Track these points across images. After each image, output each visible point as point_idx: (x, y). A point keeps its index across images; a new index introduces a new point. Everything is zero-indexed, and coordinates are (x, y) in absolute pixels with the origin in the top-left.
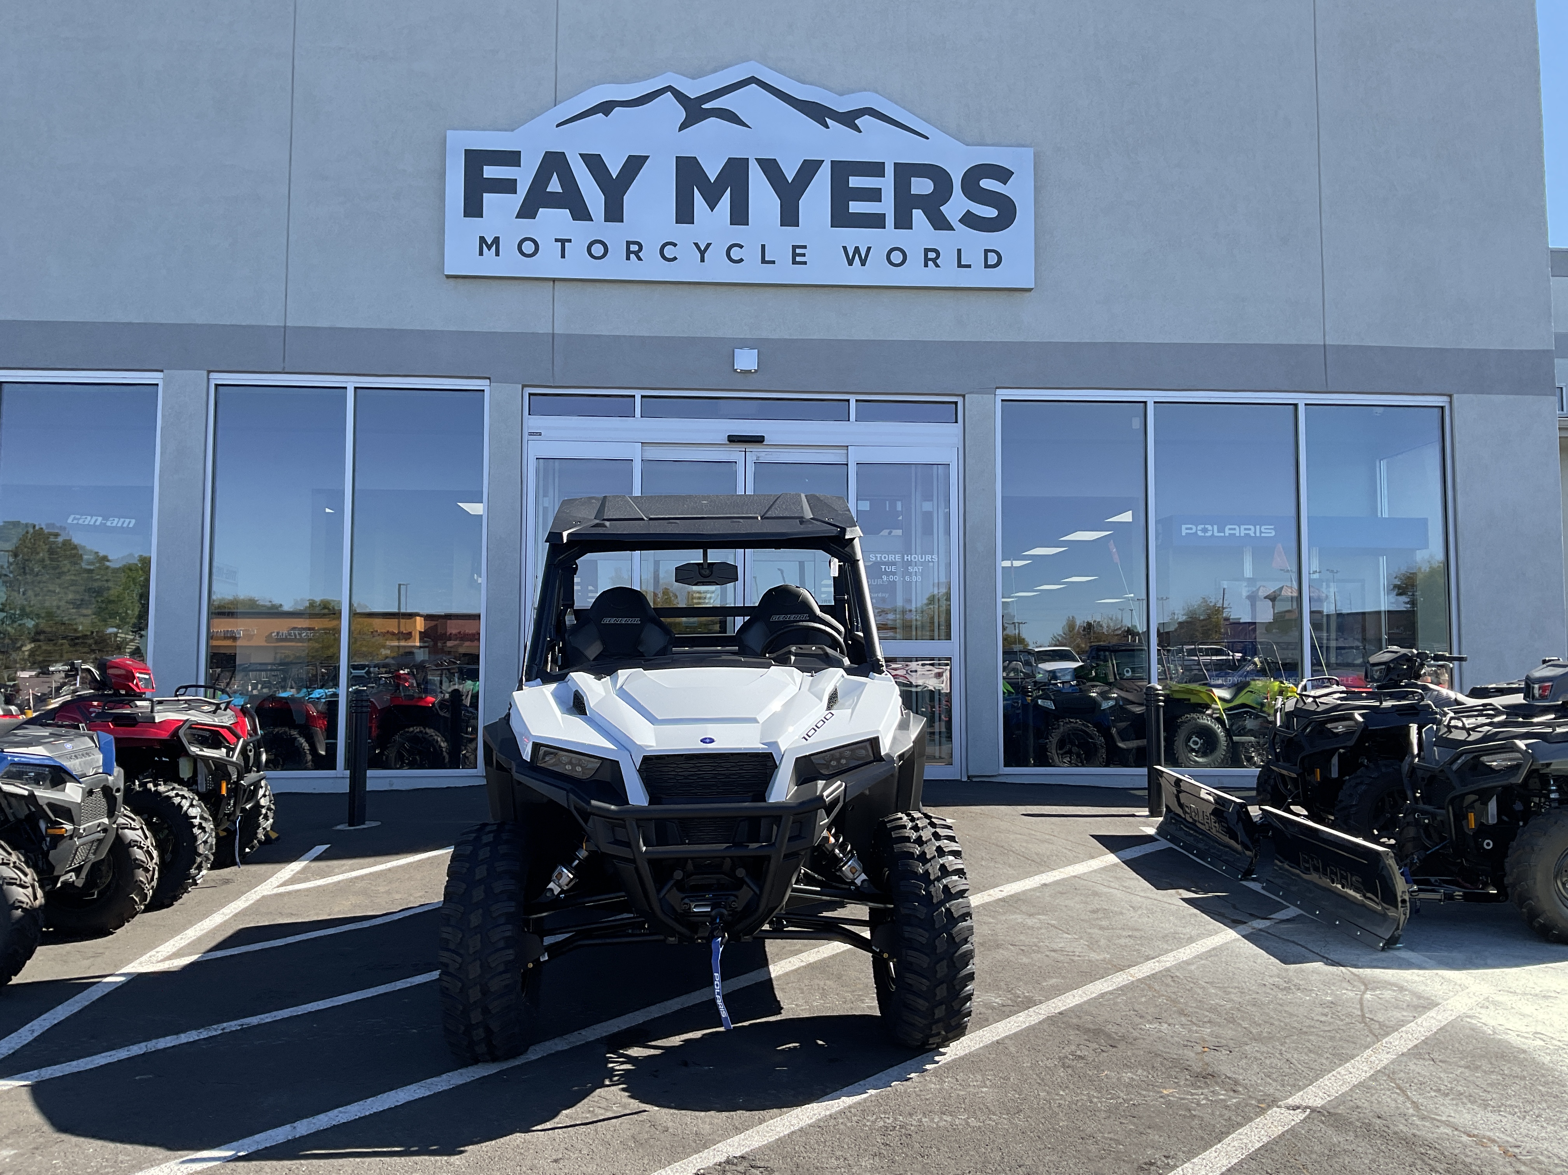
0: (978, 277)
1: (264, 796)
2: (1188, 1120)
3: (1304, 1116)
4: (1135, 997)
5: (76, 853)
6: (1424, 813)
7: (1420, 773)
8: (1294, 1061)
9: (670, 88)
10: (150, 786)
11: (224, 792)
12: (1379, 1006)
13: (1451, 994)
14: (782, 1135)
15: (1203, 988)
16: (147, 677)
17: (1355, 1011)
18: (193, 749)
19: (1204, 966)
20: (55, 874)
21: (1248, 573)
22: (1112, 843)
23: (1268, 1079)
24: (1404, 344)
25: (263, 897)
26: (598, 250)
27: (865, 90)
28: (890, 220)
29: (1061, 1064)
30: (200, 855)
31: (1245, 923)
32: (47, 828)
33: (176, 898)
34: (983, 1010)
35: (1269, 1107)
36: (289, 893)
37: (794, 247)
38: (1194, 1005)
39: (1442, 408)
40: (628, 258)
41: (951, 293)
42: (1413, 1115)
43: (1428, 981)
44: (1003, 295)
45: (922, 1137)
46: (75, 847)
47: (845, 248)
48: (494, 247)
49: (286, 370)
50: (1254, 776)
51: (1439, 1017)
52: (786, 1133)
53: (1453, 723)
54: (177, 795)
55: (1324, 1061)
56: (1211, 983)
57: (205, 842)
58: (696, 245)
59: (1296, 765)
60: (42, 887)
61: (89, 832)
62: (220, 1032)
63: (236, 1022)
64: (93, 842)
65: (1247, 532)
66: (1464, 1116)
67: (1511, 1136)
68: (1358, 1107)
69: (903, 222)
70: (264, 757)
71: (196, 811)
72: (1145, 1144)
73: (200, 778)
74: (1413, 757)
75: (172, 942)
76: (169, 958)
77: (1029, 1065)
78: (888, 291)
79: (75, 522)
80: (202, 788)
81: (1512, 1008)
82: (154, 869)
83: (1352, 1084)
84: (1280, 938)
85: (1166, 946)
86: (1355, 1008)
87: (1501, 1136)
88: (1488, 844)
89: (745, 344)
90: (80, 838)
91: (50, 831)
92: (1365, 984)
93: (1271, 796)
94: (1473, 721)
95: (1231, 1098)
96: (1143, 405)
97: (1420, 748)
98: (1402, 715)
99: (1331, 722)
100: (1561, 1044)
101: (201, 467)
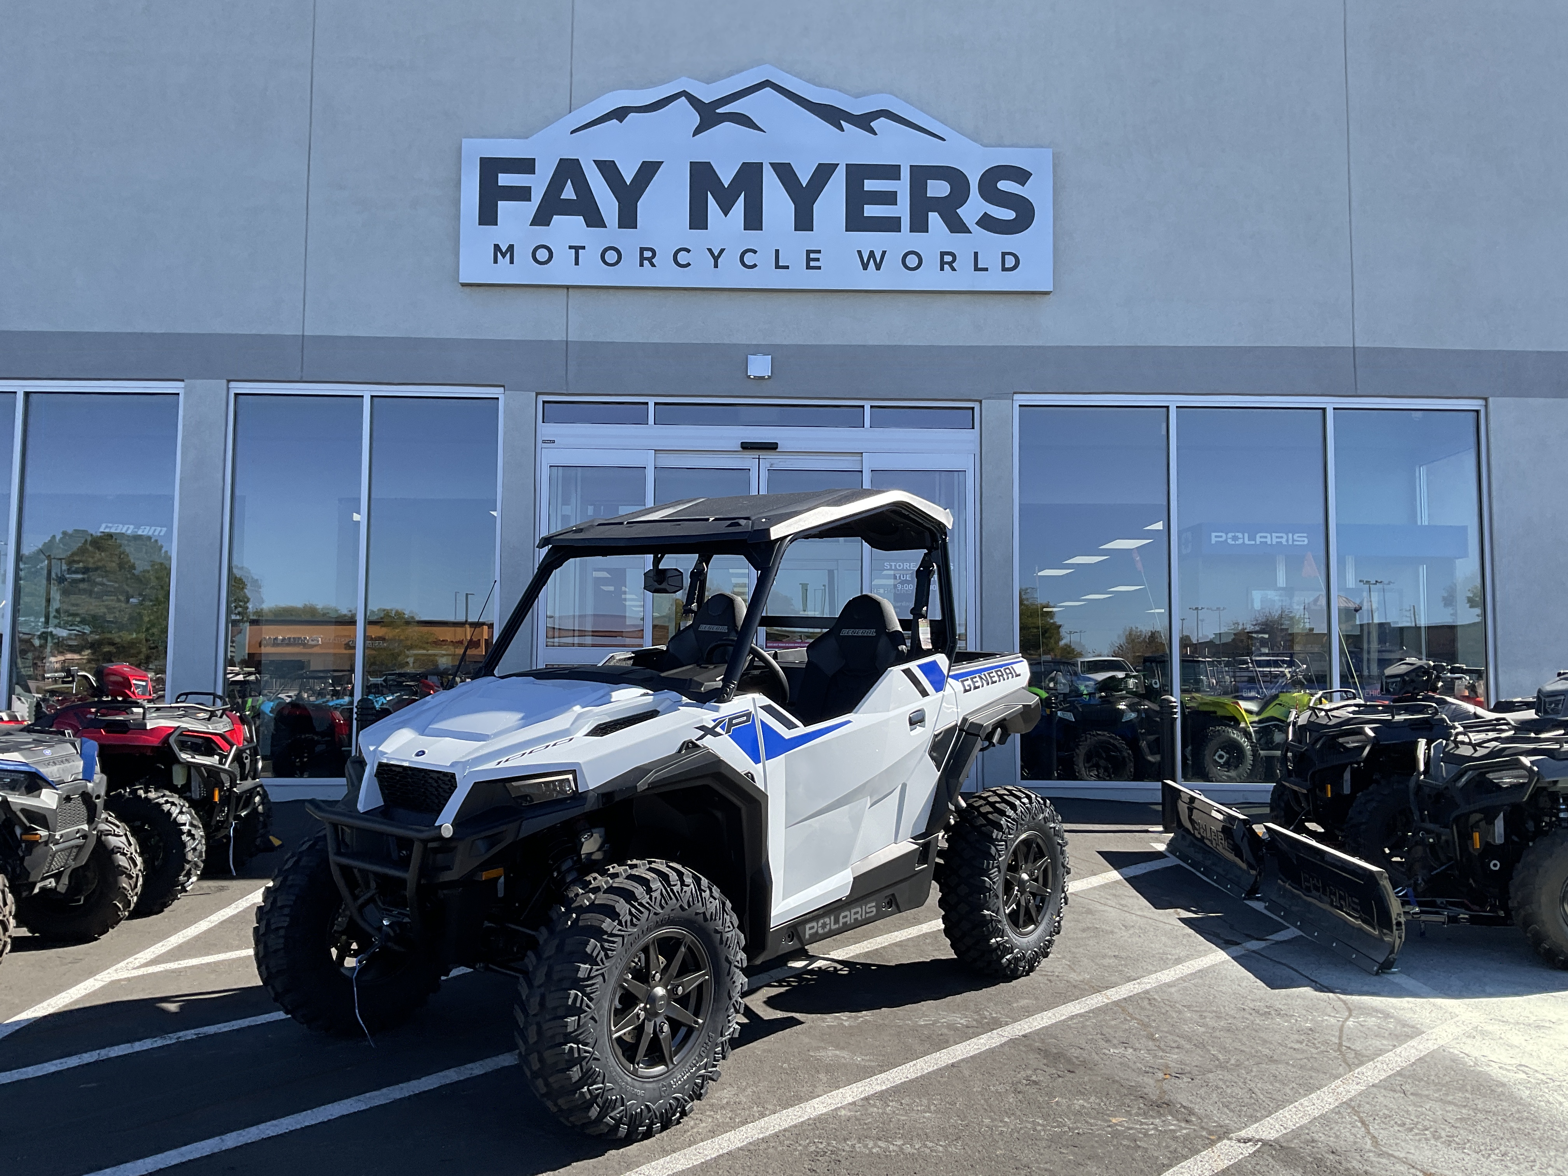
0: (995, 280)
1: (262, 803)
2: (1131, 1152)
3: (1254, 1149)
4: (1105, 1020)
5: (52, 860)
6: (1428, 832)
7: (1427, 790)
8: (1256, 1090)
9: (684, 94)
10: (141, 793)
11: (217, 799)
12: (1359, 1034)
13: (1439, 1022)
14: (709, 1158)
15: (1180, 1012)
16: (144, 683)
17: (1333, 1039)
18: (186, 757)
19: (1186, 989)
20: (31, 879)
21: (1281, 581)
22: (1116, 860)
23: (1226, 1109)
24: (1436, 346)
26: (611, 257)
27: (882, 92)
29: (1013, 1089)
30: (189, 862)
31: (1239, 944)
32: (21, 835)
33: (166, 905)
34: (945, 1031)
35: (1220, 1139)
37: (809, 252)
38: (1166, 1029)
39: (1477, 412)
40: (642, 265)
41: (967, 297)
42: (1370, 1151)
43: (1417, 1009)
44: (1021, 299)
45: (851, 1164)
46: (50, 854)
47: (859, 252)
48: (508, 255)
49: (304, 379)
50: (1267, 792)
51: (1421, 1047)
52: (713, 1156)
53: (1460, 738)
54: (167, 802)
55: (1288, 1091)
56: (1188, 1007)
57: (194, 849)
58: (710, 250)
59: (1306, 781)
60: (14, 892)
61: (66, 838)
62: (174, 1041)
63: (193, 1031)
64: (73, 847)
66: (1425, 1153)
68: (1313, 1141)
69: (919, 225)
70: (260, 765)
71: (184, 817)
73: (194, 785)
74: (1420, 774)
75: (152, 949)
76: (146, 965)
77: (979, 1089)
78: (904, 296)
80: (196, 795)
81: (1501, 1038)
82: (137, 876)
83: (1312, 1117)
84: (1271, 960)
85: (1150, 967)
86: (1334, 1036)
88: (1495, 865)
89: (758, 350)
90: (57, 844)
91: (24, 837)
92: (1350, 1010)
93: (1283, 813)
94: (1482, 736)
95: (1182, 1128)
96: (1165, 409)
97: (1427, 764)
98: (1413, 729)
99: (1342, 737)
100: (1544, 1078)
101: (221, 476)
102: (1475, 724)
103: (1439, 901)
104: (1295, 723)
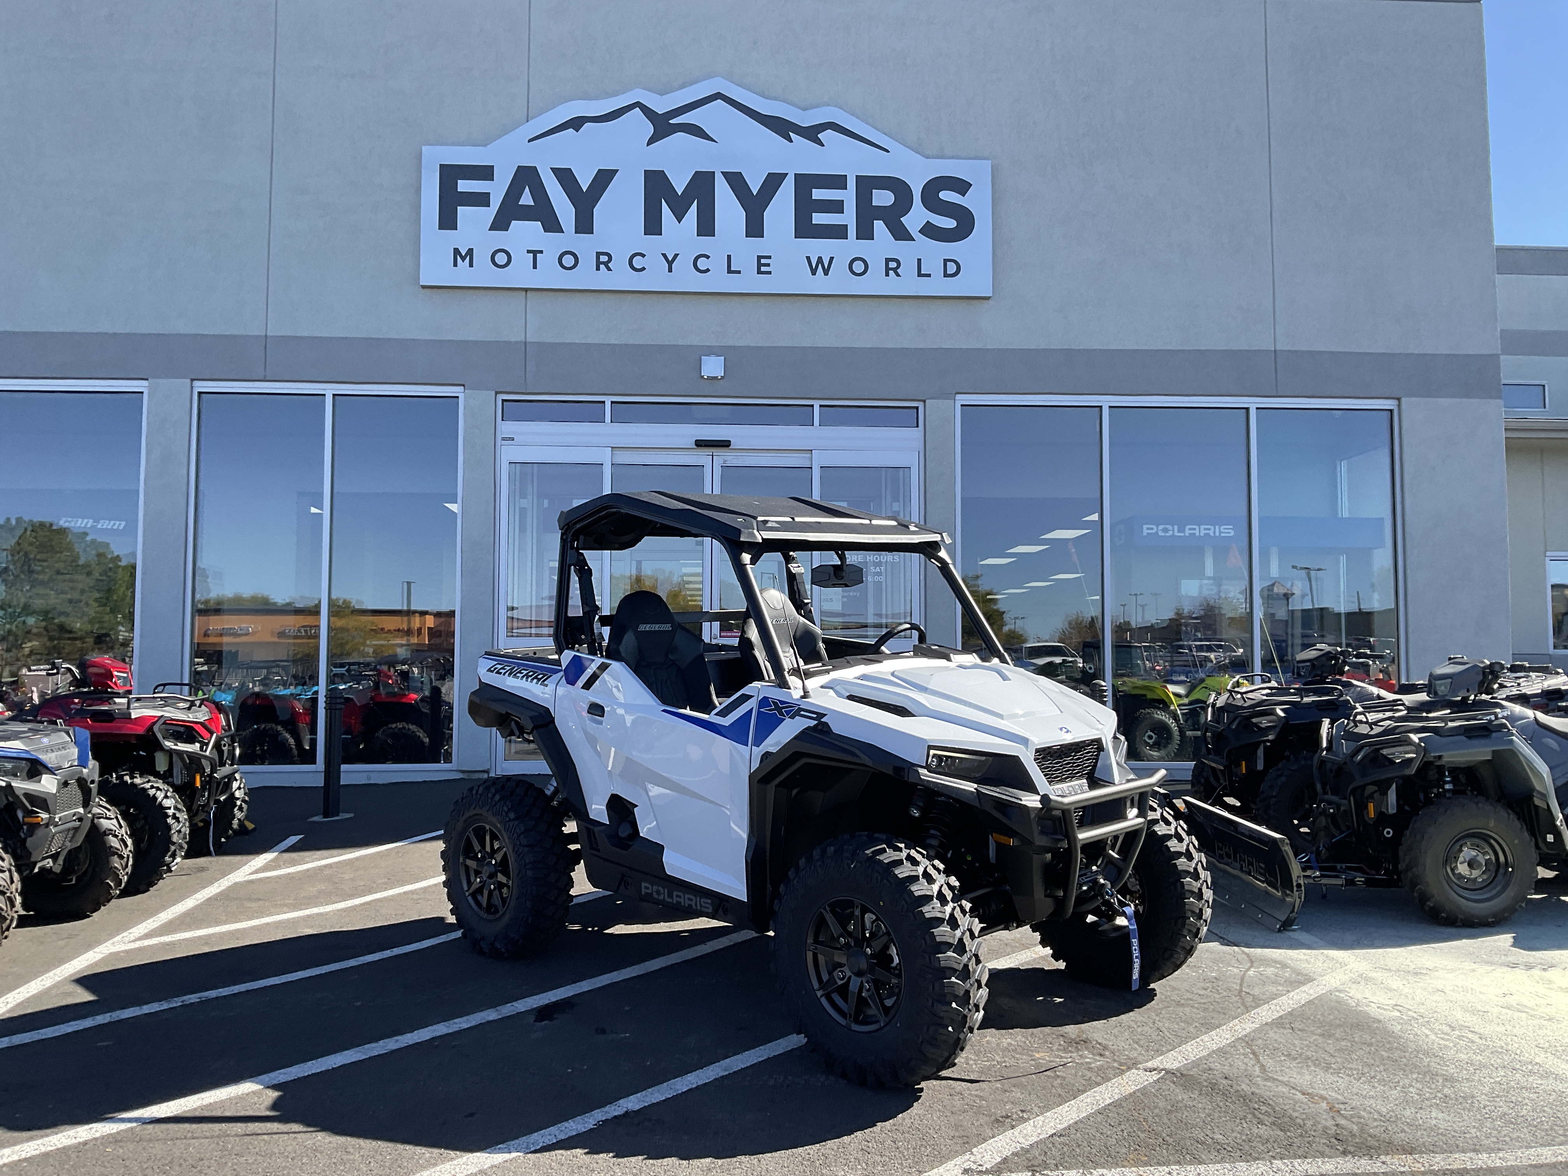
1: (239, 788)
2: (1051, 1080)
3: (1158, 1077)
5: (51, 841)
6: (1330, 803)
7: (1328, 765)
8: (1163, 1029)
9: (638, 104)
10: (127, 778)
11: (198, 784)
12: (1258, 982)
13: (1330, 970)
16: (125, 675)
17: (1235, 986)
18: (168, 744)
20: (32, 860)
21: (1209, 571)
23: (1136, 1046)
24: (1353, 349)
25: (236, 883)
26: (568, 261)
27: (828, 105)
28: (852, 231)
30: (174, 843)
32: (24, 817)
33: (152, 884)
35: (1129, 1069)
36: (260, 880)
37: (759, 258)
39: (1391, 411)
41: (911, 301)
42: (1258, 1076)
43: (1312, 960)
44: (964, 303)
46: (51, 835)
47: (808, 258)
48: (468, 258)
49: (267, 378)
50: (1189, 769)
51: (1311, 992)
53: (1359, 717)
54: (152, 787)
55: (1192, 1030)
57: (179, 831)
58: (664, 255)
59: (1224, 758)
60: (19, 871)
61: (65, 820)
63: (196, 995)
64: (69, 830)
65: (1207, 532)
66: (1304, 1078)
67: (1342, 1094)
68: (1210, 1069)
69: (865, 233)
70: (238, 752)
71: (170, 803)
72: (1006, 1100)
73: (176, 771)
74: (1322, 750)
75: (144, 924)
76: (148, 936)
78: (851, 300)
80: (178, 781)
81: (1382, 983)
82: (128, 856)
83: (1211, 1050)
86: (1236, 983)
87: (1333, 1094)
88: (1388, 833)
89: (711, 351)
90: (56, 826)
91: (26, 820)
92: (1252, 962)
93: (1202, 788)
94: (1380, 716)
95: (1097, 1061)
96: (1098, 409)
97: (1330, 742)
98: (1319, 710)
99: (1256, 717)
100: (1415, 1015)
101: (185, 472)
102: (1376, 705)
103: (1338, 866)
104: (1214, 705)
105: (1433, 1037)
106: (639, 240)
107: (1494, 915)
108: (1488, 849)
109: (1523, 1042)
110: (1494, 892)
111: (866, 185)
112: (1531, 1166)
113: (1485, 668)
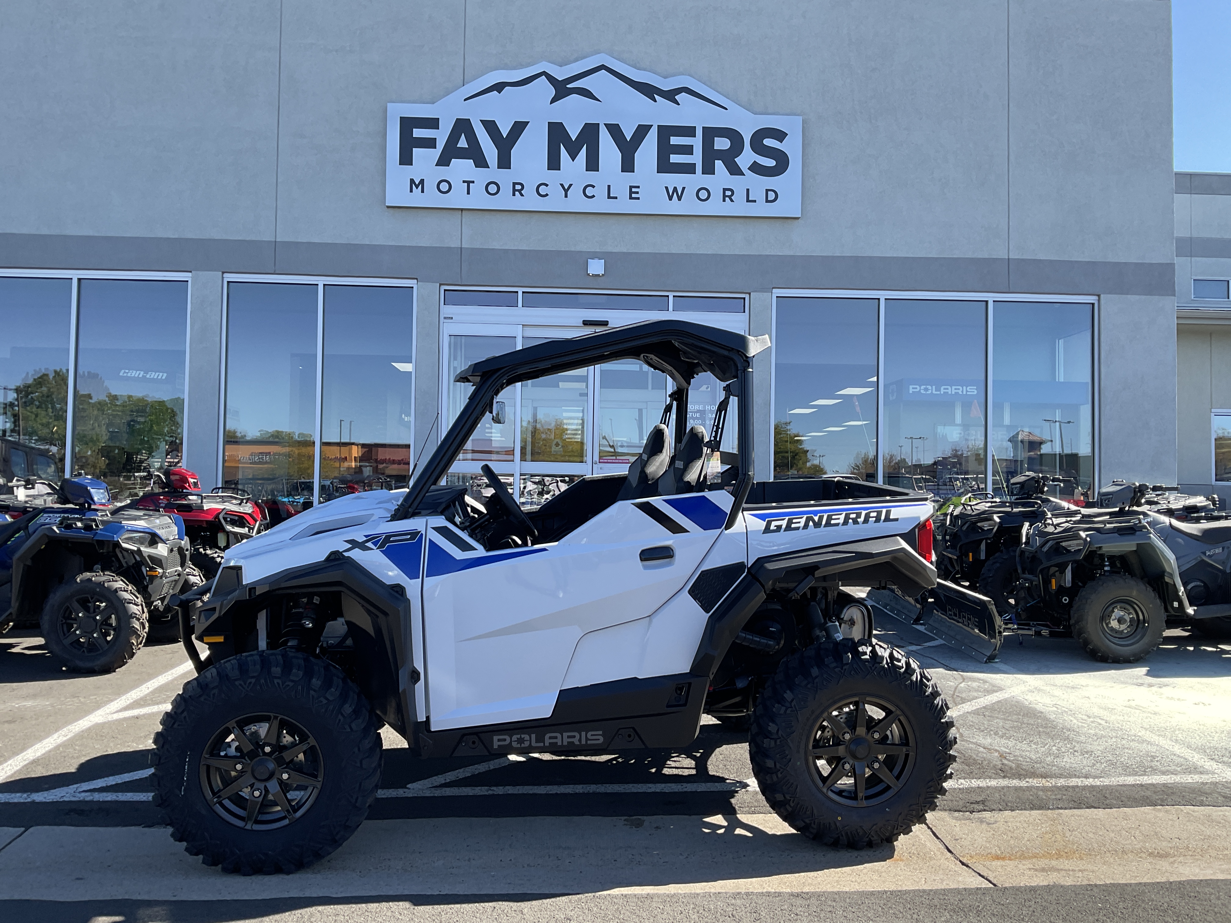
0: (761, 209)
5: (163, 588)
6: (1026, 579)
7: (1026, 554)
9: (544, 73)
10: (201, 550)
12: (966, 690)
13: (1015, 685)
16: (196, 481)
18: (228, 527)
20: (152, 600)
21: (958, 419)
24: (1066, 258)
26: (493, 189)
27: (683, 74)
28: (699, 168)
31: (905, 647)
32: (147, 571)
37: (631, 187)
39: (1093, 304)
41: (741, 220)
44: (780, 222)
46: (162, 584)
47: (667, 188)
49: (277, 272)
51: (1000, 696)
53: (1048, 521)
54: (218, 556)
58: (562, 185)
59: (957, 551)
60: (146, 607)
61: (171, 575)
64: (172, 582)
66: (987, 740)
67: (1009, 749)
69: (709, 169)
74: (1023, 544)
78: (697, 219)
79: (125, 375)
81: (1049, 692)
84: (922, 655)
86: (951, 690)
87: (1004, 749)
88: (1066, 600)
89: (595, 256)
90: (166, 578)
91: (149, 573)
92: (964, 679)
94: (1062, 520)
96: (877, 300)
97: (1028, 538)
98: (1023, 517)
99: (980, 522)
100: (1066, 710)
101: (219, 338)
102: (1059, 512)
103: (1031, 623)
104: (952, 514)
105: (1075, 721)
106: (544, 174)
107: (1134, 655)
108: (1132, 611)
109: (1133, 725)
110: (1135, 639)
111: (710, 134)
112: (1119, 785)
113: (1135, 488)
